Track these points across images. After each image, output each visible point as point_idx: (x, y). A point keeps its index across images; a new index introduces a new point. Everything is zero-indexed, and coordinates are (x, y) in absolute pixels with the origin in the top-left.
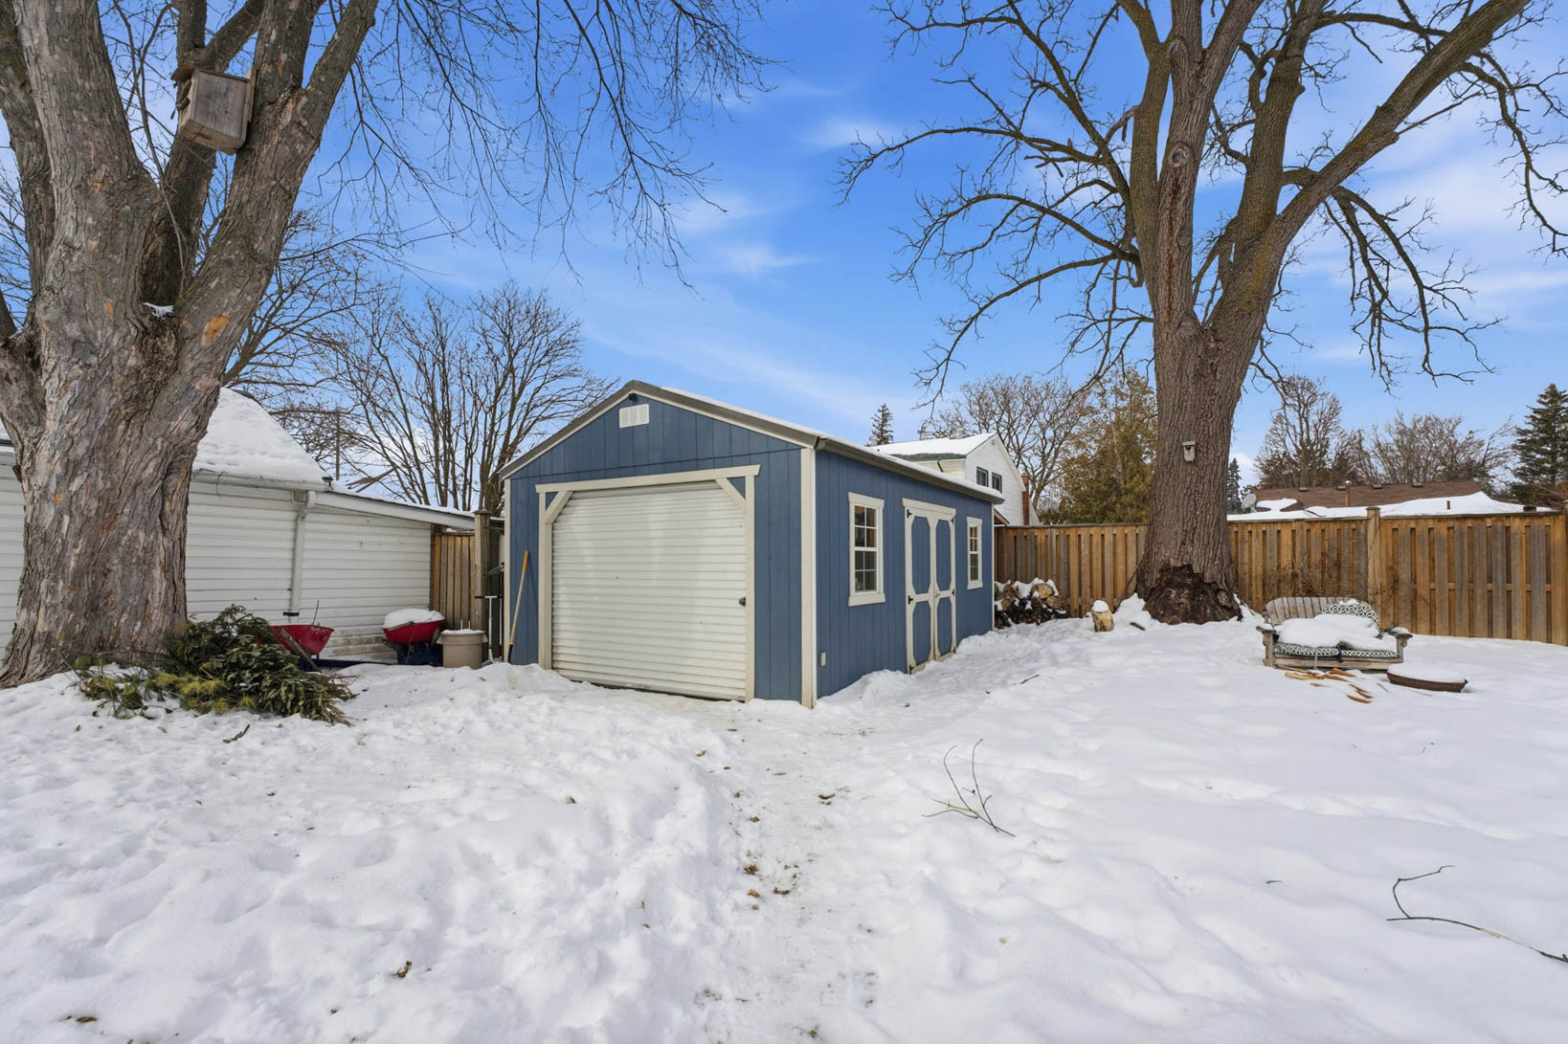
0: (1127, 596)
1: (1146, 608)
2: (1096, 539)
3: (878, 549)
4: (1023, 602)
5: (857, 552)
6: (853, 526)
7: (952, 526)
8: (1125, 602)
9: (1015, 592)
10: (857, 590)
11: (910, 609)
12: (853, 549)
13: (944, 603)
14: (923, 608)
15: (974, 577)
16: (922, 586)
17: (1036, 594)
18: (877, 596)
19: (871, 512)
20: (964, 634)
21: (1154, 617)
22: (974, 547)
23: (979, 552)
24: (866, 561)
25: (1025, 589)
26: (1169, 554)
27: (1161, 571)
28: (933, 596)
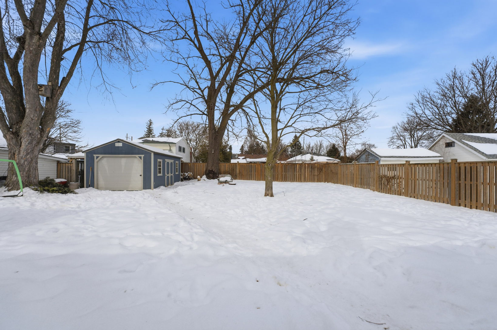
0: (204, 175)
1: (206, 177)
2: (199, 165)
3: (161, 167)
4: (186, 177)
5: (159, 168)
6: (158, 164)
7: (173, 163)
8: (203, 176)
9: (185, 175)
10: (159, 173)
11: (166, 177)
12: (158, 167)
13: (172, 176)
14: (168, 177)
15: (177, 172)
16: (168, 173)
17: (189, 175)
18: (161, 175)
19: (161, 162)
20: (175, 182)
21: (207, 178)
22: (177, 166)
23: (178, 167)
24: (160, 169)
25: (186, 174)
26: (210, 168)
27: (208, 171)
28: (170, 175)
